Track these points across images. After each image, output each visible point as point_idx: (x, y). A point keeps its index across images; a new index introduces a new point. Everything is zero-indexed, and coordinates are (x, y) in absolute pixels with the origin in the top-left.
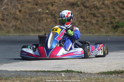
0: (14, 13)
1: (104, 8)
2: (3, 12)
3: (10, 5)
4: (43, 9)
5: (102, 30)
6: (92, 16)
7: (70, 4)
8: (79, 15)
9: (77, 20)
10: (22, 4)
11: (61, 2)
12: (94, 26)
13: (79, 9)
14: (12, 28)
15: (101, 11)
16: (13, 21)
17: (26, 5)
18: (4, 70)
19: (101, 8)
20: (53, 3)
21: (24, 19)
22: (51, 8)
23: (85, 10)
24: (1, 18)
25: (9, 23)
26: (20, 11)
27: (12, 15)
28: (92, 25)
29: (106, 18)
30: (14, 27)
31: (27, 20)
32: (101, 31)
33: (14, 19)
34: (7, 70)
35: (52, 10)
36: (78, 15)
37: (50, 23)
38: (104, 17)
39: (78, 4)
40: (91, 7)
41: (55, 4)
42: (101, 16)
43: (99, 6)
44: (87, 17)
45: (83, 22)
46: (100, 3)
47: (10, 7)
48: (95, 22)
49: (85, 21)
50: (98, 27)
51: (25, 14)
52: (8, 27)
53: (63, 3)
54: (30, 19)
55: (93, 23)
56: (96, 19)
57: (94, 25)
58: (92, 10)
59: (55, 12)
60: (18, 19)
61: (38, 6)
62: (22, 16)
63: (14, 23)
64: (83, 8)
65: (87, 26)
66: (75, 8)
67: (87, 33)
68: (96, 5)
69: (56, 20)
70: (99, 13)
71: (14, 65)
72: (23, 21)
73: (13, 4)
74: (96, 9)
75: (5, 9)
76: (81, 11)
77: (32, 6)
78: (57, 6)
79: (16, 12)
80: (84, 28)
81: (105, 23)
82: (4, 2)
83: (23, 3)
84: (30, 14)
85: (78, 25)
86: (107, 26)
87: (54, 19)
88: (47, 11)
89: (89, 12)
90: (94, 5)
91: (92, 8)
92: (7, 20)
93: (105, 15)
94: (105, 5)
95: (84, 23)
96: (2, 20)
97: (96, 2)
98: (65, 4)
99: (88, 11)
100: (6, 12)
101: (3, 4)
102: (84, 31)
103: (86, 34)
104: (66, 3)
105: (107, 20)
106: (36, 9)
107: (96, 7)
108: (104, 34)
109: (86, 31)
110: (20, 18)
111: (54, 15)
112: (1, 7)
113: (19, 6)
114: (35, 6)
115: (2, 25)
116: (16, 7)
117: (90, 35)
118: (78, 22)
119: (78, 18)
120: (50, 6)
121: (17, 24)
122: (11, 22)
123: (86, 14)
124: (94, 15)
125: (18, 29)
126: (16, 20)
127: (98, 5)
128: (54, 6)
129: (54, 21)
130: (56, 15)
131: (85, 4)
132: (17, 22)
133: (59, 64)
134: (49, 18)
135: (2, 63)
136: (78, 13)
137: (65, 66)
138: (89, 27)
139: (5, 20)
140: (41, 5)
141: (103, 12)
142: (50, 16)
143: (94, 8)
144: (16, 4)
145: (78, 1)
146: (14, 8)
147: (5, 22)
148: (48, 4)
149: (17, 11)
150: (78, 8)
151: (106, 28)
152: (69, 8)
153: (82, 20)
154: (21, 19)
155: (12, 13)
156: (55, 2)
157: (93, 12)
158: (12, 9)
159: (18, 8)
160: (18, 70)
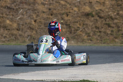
0: (29, 23)
1: (119, 19)
2: (18, 21)
3: (25, 15)
4: (58, 19)
5: (117, 40)
6: (107, 26)
7: (85, 14)
8: (94, 25)
9: (92, 31)
10: (37, 14)
11: (76, 12)
12: (109, 37)
13: (94, 19)
14: (28, 38)
15: (116, 21)
16: (28, 30)
17: (41, 15)
18: (21, 80)
19: (116, 19)
20: (68, 13)
21: (39, 29)
22: (66, 18)
23: (100, 21)
24: (17, 28)
25: (25, 33)
26: (35, 21)
27: (27, 25)
28: (107, 36)
29: (120, 29)
30: (29, 37)
31: (42, 30)
32: (115, 41)
33: (30, 29)
34: (24, 80)
35: (67, 21)
36: (92, 25)
37: (65, 33)
38: (118, 27)
39: (93, 14)
40: (106, 17)
41: (70, 14)
42: (116, 27)
43: (113, 17)
44: (102, 27)
45: (97, 32)
46: (115, 14)
47: (25, 17)
48: (109, 32)
49: (100, 32)
50: (113, 37)
51: (40, 24)
52: (23, 37)
53: (77, 14)
54: (45, 29)
55: (108, 34)
56: (111, 30)
57: (108, 35)
58: (107, 20)
59: (70, 22)
60: (33, 29)
61: (53, 16)
62: (37, 26)
63: (29, 32)
64: (98, 18)
65: (101, 36)
66: (90, 18)
67: (101, 43)
68: (110, 16)
69: (71, 31)
70: (114, 23)
71: (31, 74)
72: (39, 31)
73: (28, 14)
74: (111, 19)
75: (20, 19)
76: (95, 21)
77: (47, 16)
78: (72, 16)
79: (31, 22)
80: (99, 38)
81: (119, 33)
82: (20, 12)
83: (38, 12)
84: (45, 24)
85: (93, 35)
86: (121, 37)
87: (68, 29)
88: (62, 21)
89: (104, 22)
90: (109, 15)
91: (106, 19)
92: (22, 30)
93: (120, 26)
94: (120, 15)
95: (99, 34)
96: (17, 30)
97: (111, 12)
98: (80, 15)
99: (102, 21)
100: (22, 21)
101: (19, 14)
102: (98, 41)
103: (101, 45)
104: (81, 13)
105: (121, 30)
106: (52, 19)
107: (111, 17)
108: (119, 45)
109: (100, 41)
110: (35, 27)
111: (69, 25)
112: (17, 17)
113: (34, 16)
114: (50, 16)
115: (18, 35)
116: (32, 17)
117: (105, 45)
118: (92, 33)
119: (93, 28)
120: (64, 16)
121: (32, 34)
122: (26, 31)
123: (101, 24)
124: (109, 26)
125: (33, 39)
126: (32, 30)
127: (112, 15)
128: (69, 16)
129: (68, 31)
130: (71, 25)
131: (100, 15)
132: (32, 32)
133: (75, 74)
134: (64, 28)
135: (19, 72)
136: (92, 23)
137: (81, 76)
138: (103, 37)
139: (21, 30)
140: (56, 15)
141: (117, 22)
142: (65, 26)
143: (109, 18)
144: (32, 14)
145: (92, 12)
146: (29, 18)
147: (20, 32)
148: (63, 14)
149: (33, 21)
150: (92, 19)
151: (121, 39)
152: (84, 18)
153: (97, 30)
154: (36, 29)
155: (27, 23)
156: (69, 12)
157: (107, 22)
158: (27, 19)
159: (33, 18)
160: (35, 79)
